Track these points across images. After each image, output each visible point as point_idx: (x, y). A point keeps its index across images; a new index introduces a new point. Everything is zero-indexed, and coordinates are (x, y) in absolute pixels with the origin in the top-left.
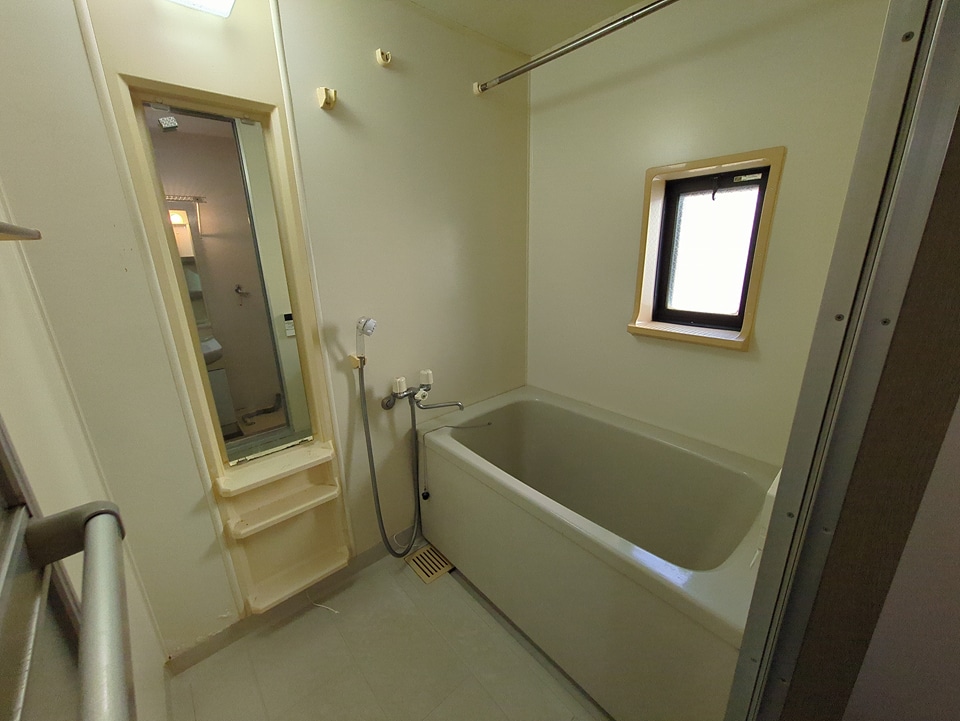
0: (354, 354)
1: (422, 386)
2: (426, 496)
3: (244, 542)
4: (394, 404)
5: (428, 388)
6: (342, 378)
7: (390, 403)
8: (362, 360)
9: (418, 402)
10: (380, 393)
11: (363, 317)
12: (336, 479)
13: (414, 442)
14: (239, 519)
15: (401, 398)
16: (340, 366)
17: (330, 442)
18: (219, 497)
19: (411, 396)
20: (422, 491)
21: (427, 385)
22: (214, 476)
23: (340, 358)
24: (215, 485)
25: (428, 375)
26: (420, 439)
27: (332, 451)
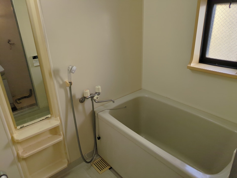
0: (67, 81)
1: (96, 93)
2: (99, 138)
3: (25, 159)
4: (84, 101)
5: (99, 94)
6: (62, 91)
7: (83, 100)
8: (71, 83)
9: (95, 100)
10: (78, 96)
11: (70, 66)
12: (61, 133)
13: (93, 116)
14: (23, 150)
15: (88, 99)
16: (61, 86)
17: (58, 118)
18: (14, 142)
19: (92, 98)
20: (97, 136)
21: (99, 93)
22: (12, 134)
23: (61, 82)
24: (12, 138)
25: (99, 88)
26: (96, 115)
27: (59, 122)
